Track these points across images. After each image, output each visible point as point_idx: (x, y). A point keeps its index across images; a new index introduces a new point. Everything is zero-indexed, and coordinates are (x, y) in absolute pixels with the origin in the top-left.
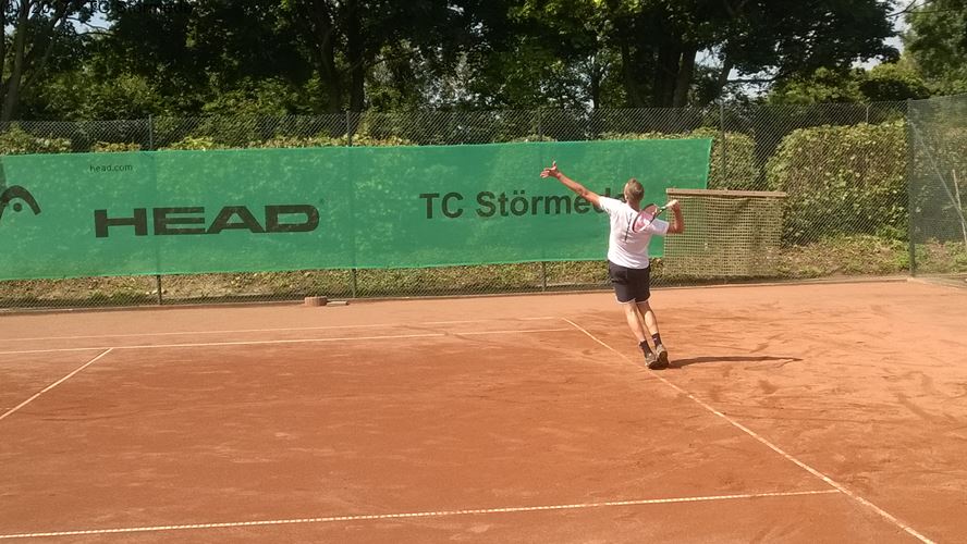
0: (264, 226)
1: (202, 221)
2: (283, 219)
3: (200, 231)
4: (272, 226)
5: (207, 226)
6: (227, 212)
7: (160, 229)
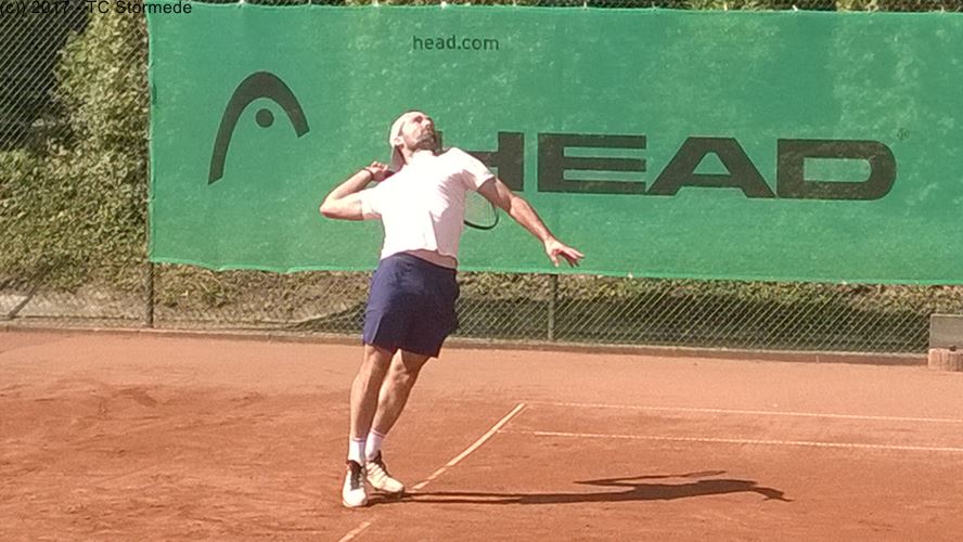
0: (773, 184)
1: (637, 165)
2: (816, 170)
3: (635, 188)
4: (792, 185)
5: (648, 178)
6: (694, 149)
7: (552, 181)
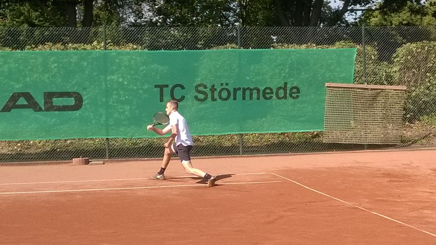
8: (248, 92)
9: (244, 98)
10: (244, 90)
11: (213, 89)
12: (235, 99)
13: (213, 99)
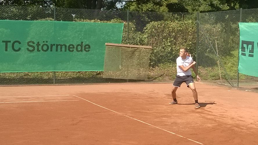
8: (59, 47)
9: (57, 50)
10: (57, 46)
11: (38, 44)
12: (51, 50)
13: (38, 50)
